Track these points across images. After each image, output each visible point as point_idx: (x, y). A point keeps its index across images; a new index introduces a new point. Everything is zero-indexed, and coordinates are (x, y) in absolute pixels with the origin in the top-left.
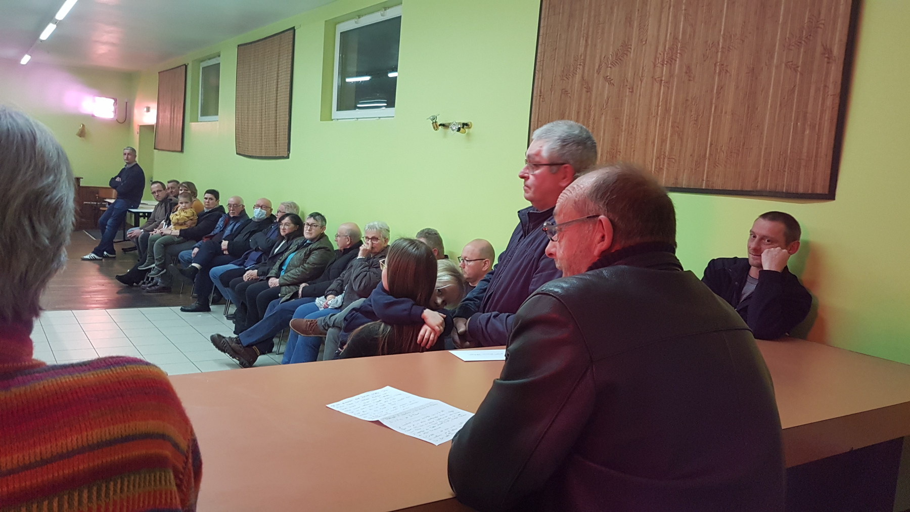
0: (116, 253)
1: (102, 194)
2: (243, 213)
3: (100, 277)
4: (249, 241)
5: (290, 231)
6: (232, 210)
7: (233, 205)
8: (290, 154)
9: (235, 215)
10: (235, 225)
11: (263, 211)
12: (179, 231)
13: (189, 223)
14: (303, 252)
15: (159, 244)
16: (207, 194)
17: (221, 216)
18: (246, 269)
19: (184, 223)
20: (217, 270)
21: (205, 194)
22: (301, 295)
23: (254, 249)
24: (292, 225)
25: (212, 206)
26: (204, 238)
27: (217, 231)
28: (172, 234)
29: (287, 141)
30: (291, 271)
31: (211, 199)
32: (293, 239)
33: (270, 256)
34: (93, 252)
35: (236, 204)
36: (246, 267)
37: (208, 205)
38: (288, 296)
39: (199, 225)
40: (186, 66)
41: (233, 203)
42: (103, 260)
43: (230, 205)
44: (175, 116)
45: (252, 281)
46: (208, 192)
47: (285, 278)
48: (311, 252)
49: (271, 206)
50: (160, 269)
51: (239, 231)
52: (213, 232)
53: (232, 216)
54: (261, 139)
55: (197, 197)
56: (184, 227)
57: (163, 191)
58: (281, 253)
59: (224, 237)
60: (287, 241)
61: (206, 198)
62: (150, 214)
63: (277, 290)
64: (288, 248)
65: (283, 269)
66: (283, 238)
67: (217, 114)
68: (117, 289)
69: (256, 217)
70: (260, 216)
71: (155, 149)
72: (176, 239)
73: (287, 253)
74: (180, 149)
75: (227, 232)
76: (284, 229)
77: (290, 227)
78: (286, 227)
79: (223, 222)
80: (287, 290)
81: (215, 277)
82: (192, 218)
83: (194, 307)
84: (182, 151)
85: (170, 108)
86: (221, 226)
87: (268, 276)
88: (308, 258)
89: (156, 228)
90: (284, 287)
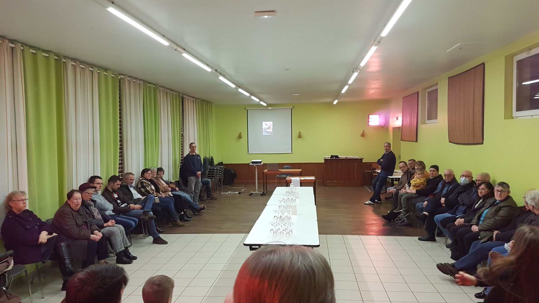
0: (382, 200)
1: (374, 166)
2: (454, 180)
3: (374, 215)
4: (458, 199)
5: (486, 193)
6: (447, 178)
7: (448, 175)
8: (484, 142)
9: (449, 181)
10: (449, 187)
11: (467, 179)
12: (415, 191)
13: (421, 186)
14: (494, 209)
15: (404, 198)
16: (431, 168)
17: (440, 182)
18: (457, 217)
19: (419, 186)
20: (439, 217)
21: (430, 168)
22: (495, 239)
23: (461, 204)
24: (487, 190)
25: (435, 175)
26: (430, 195)
27: (438, 191)
28: (412, 192)
29: (481, 133)
30: (487, 221)
31: (434, 171)
32: (487, 199)
33: (472, 210)
34: (370, 200)
35: (450, 174)
36: (457, 216)
37: (432, 175)
38: (485, 239)
39: (427, 187)
40: (418, 93)
41: (447, 174)
42: (375, 204)
43: (445, 175)
44: (412, 119)
45: (461, 226)
46: (432, 167)
47: (482, 225)
48: (500, 208)
49: (472, 175)
50: (405, 213)
51: (452, 191)
52: (435, 191)
53: (447, 181)
54: (464, 133)
55: (426, 170)
56: (418, 189)
57: (406, 167)
58: (479, 208)
59: (442, 195)
60: (483, 200)
61: (431, 171)
62: (399, 178)
63: (477, 234)
64: (484, 204)
65: (481, 220)
66: (480, 198)
67: (437, 118)
68: (383, 223)
69: (462, 183)
70: (465, 182)
71: (401, 140)
72: (414, 196)
73: (483, 209)
74: (415, 140)
75: (444, 192)
76: (481, 192)
77: (485, 191)
78: (482, 190)
79: (441, 186)
80: (484, 234)
81: (438, 222)
82: (423, 183)
83: (426, 238)
84: (417, 141)
85: (409, 117)
86: (441, 188)
87: (471, 224)
88: (498, 213)
89: (402, 189)
90: (482, 232)
